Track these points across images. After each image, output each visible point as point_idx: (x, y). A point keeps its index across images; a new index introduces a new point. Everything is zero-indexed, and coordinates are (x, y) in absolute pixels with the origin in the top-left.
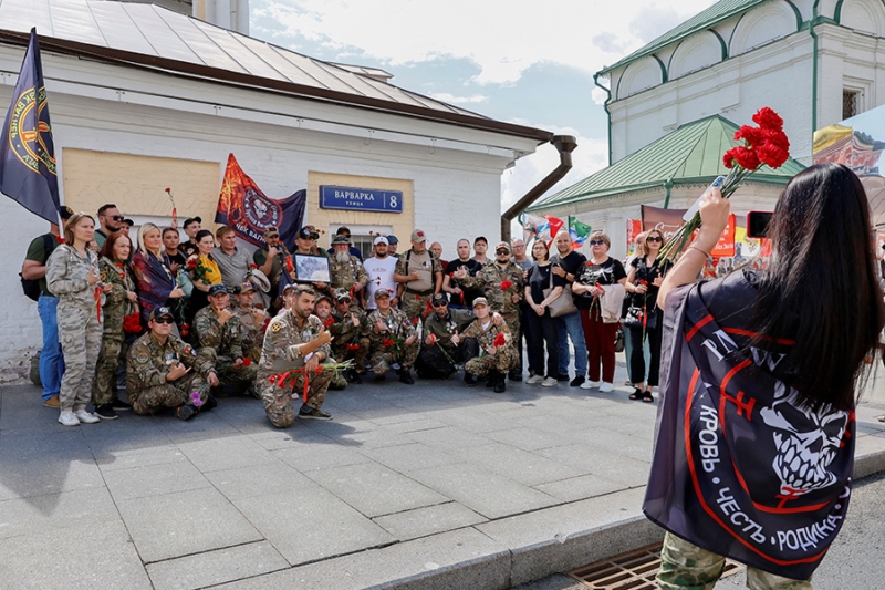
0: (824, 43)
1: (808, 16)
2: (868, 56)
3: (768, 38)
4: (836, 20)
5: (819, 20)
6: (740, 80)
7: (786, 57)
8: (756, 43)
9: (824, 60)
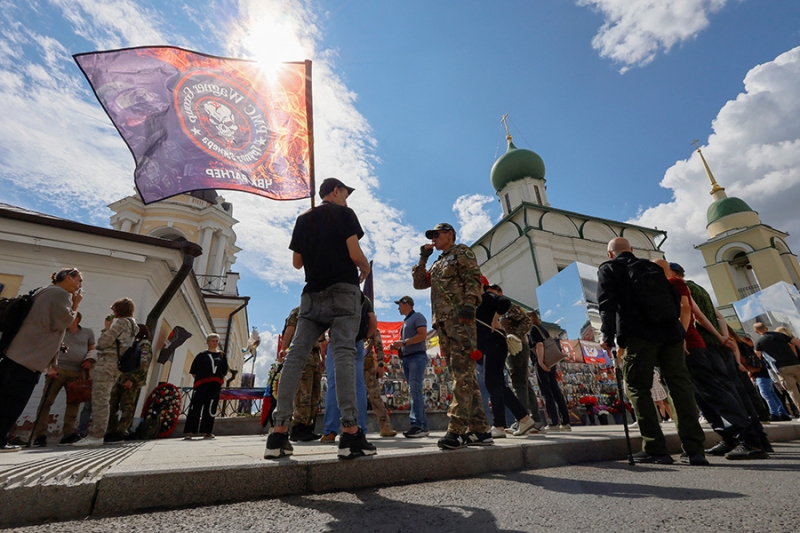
0: (535, 240)
1: (523, 227)
2: (570, 248)
3: (507, 243)
4: (541, 228)
5: (529, 228)
6: (499, 269)
7: (518, 252)
8: (502, 247)
9: (537, 249)
